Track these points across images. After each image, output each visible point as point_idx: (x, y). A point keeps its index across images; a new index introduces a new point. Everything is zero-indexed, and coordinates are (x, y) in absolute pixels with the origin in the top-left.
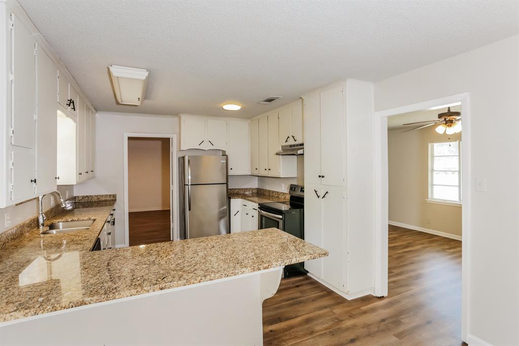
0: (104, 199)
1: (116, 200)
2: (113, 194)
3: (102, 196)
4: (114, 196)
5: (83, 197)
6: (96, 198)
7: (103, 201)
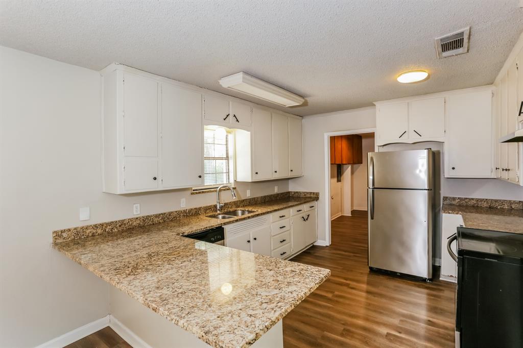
0: (309, 196)
1: (318, 198)
2: (316, 192)
3: (308, 193)
4: (317, 194)
5: (295, 193)
6: (303, 195)
7: (308, 197)
